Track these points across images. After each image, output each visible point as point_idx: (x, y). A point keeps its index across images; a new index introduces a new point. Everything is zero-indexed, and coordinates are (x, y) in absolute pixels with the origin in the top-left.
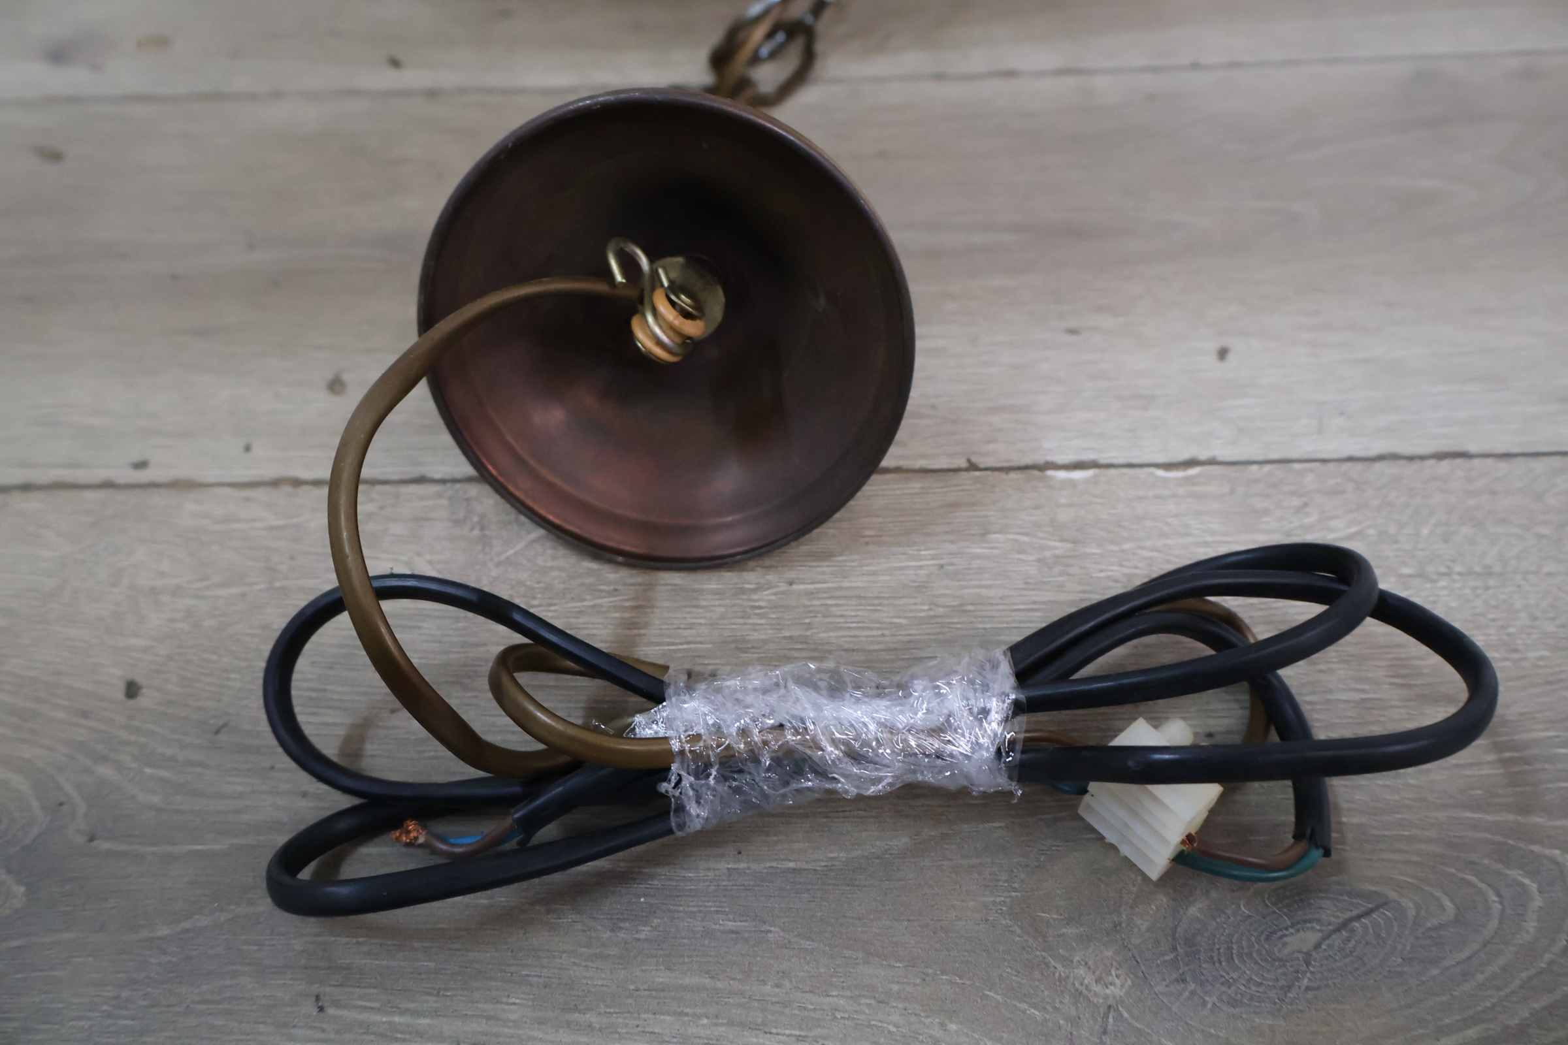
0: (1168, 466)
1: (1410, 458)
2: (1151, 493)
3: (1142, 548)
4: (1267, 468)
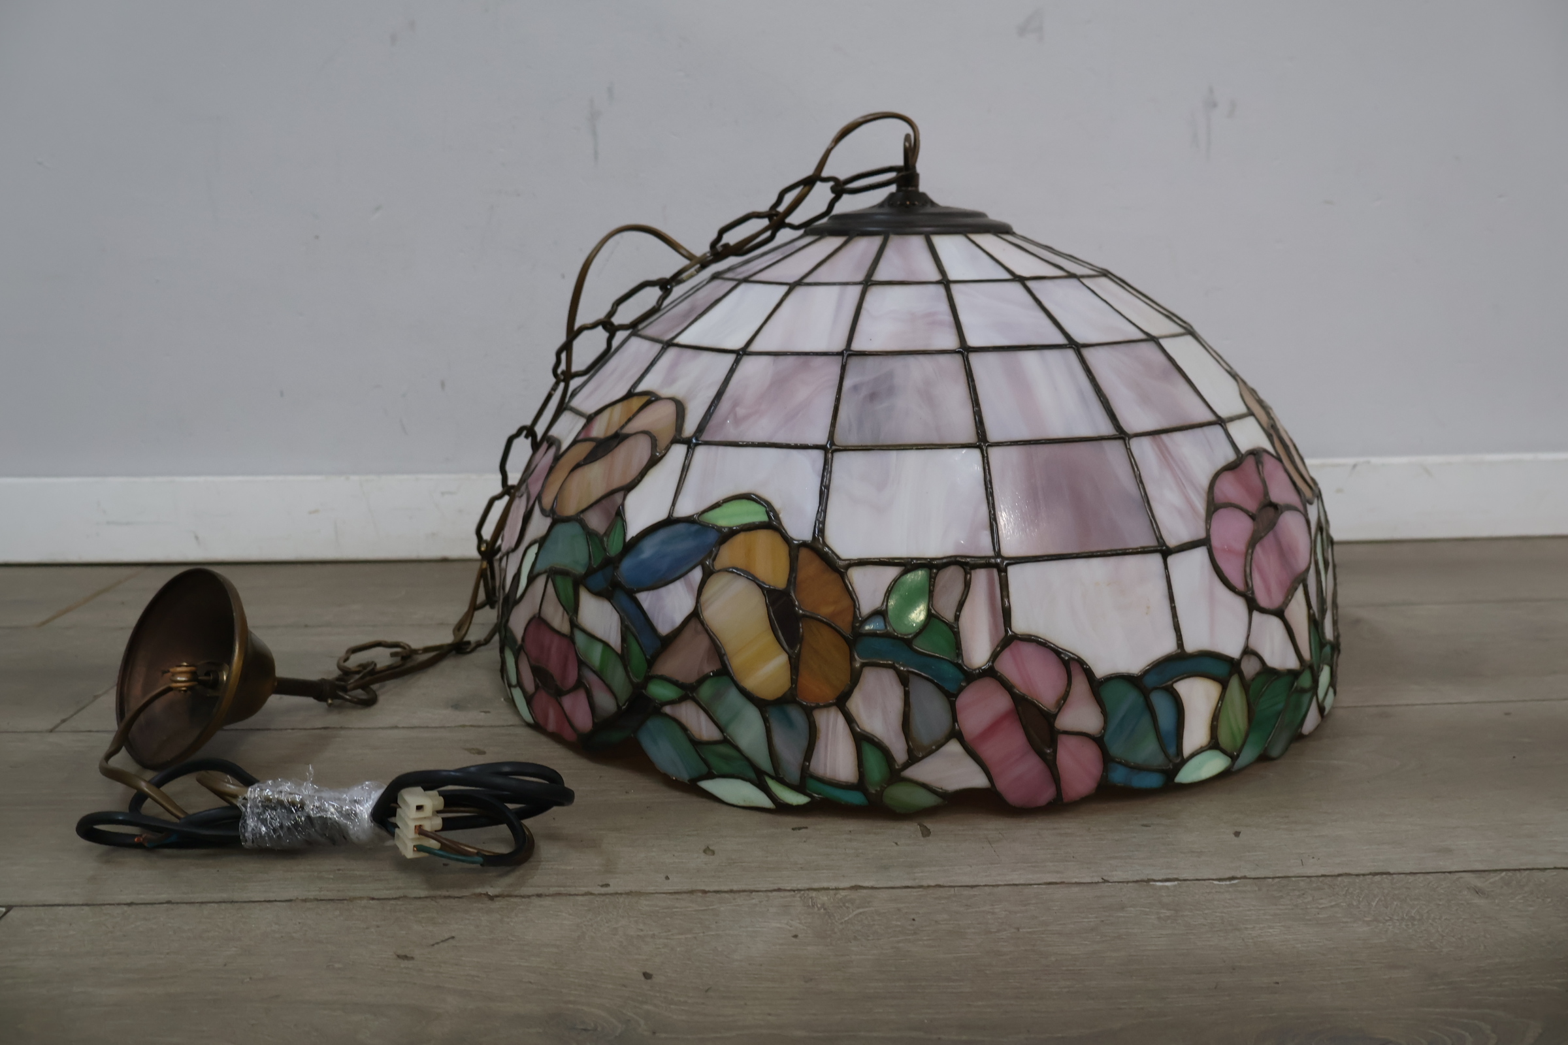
0: (1220, 880)
1: (1357, 875)
2: (1214, 891)
3: (1215, 912)
4: (1277, 880)
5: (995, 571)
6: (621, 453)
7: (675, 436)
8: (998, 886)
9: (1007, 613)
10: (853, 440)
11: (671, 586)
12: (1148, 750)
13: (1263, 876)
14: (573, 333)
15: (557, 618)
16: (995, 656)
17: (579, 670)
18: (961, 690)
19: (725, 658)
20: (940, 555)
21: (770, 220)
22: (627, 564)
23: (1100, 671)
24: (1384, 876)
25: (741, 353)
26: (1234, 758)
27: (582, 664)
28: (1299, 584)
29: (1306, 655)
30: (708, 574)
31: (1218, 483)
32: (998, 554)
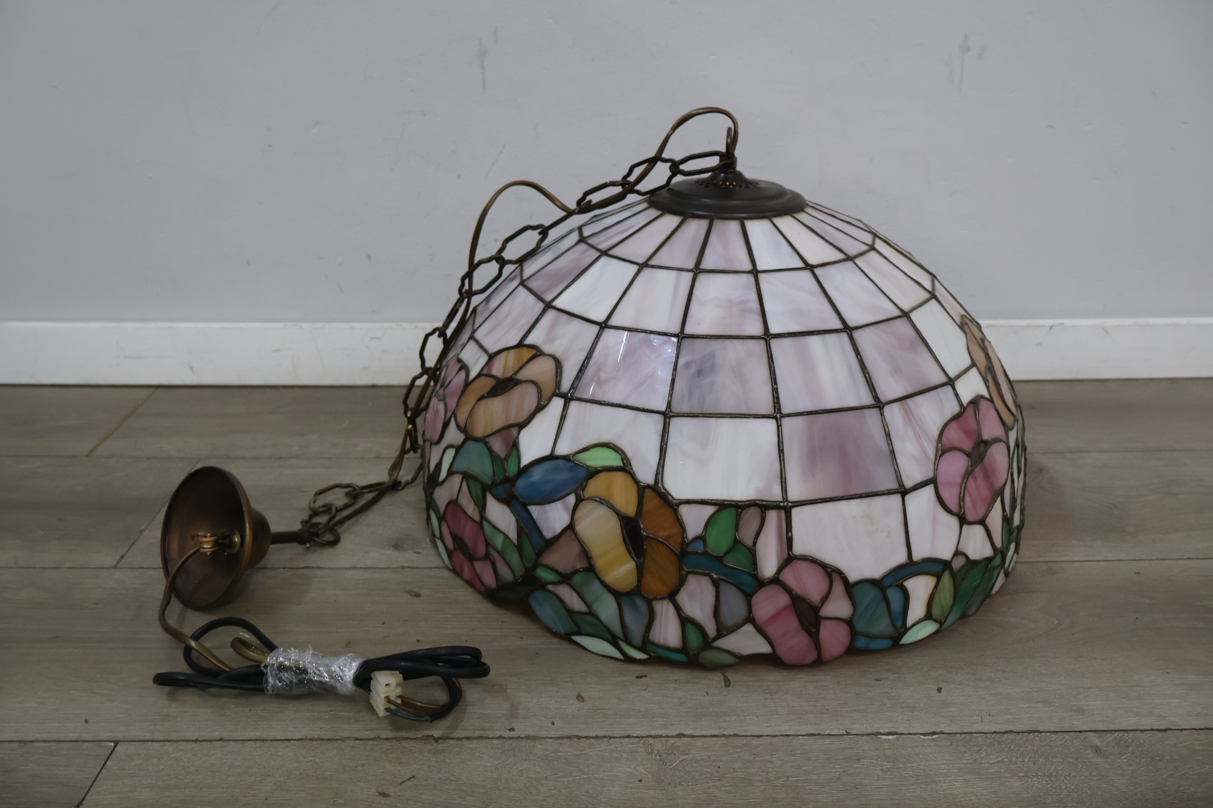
0: (925, 734)
1: (1018, 733)
2: (920, 745)
3: (920, 765)
4: (963, 736)
5: (783, 512)
6: (516, 394)
7: (555, 391)
8: (775, 736)
9: (790, 541)
10: (685, 409)
11: (553, 505)
12: (883, 625)
13: (954, 732)
14: (473, 266)
15: (471, 509)
16: (780, 570)
17: (487, 549)
18: (755, 592)
19: (591, 561)
20: (745, 499)
21: (623, 188)
22: (521, 483)
23: (853, 577)
24: (1036, 734)
25: (604, 326)
26: (941, 624)
27: (488, 544)
28: (998, 497)
29: (998, 544)
30: (579, 501)
31: (945, 433)
32: (785, 499)
